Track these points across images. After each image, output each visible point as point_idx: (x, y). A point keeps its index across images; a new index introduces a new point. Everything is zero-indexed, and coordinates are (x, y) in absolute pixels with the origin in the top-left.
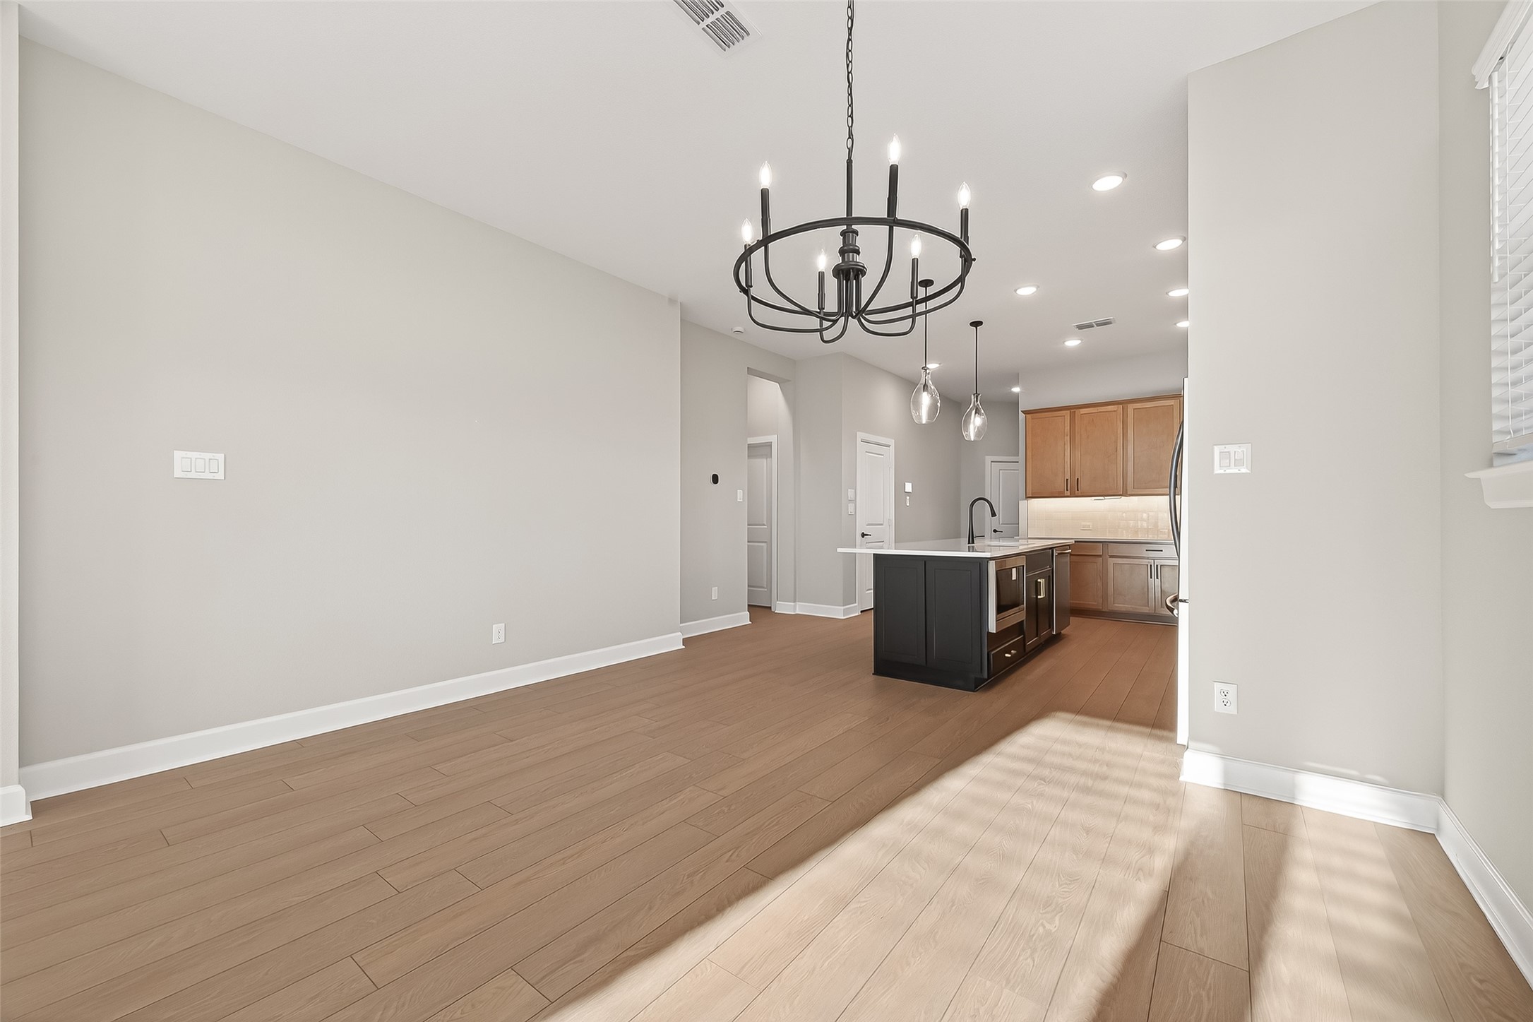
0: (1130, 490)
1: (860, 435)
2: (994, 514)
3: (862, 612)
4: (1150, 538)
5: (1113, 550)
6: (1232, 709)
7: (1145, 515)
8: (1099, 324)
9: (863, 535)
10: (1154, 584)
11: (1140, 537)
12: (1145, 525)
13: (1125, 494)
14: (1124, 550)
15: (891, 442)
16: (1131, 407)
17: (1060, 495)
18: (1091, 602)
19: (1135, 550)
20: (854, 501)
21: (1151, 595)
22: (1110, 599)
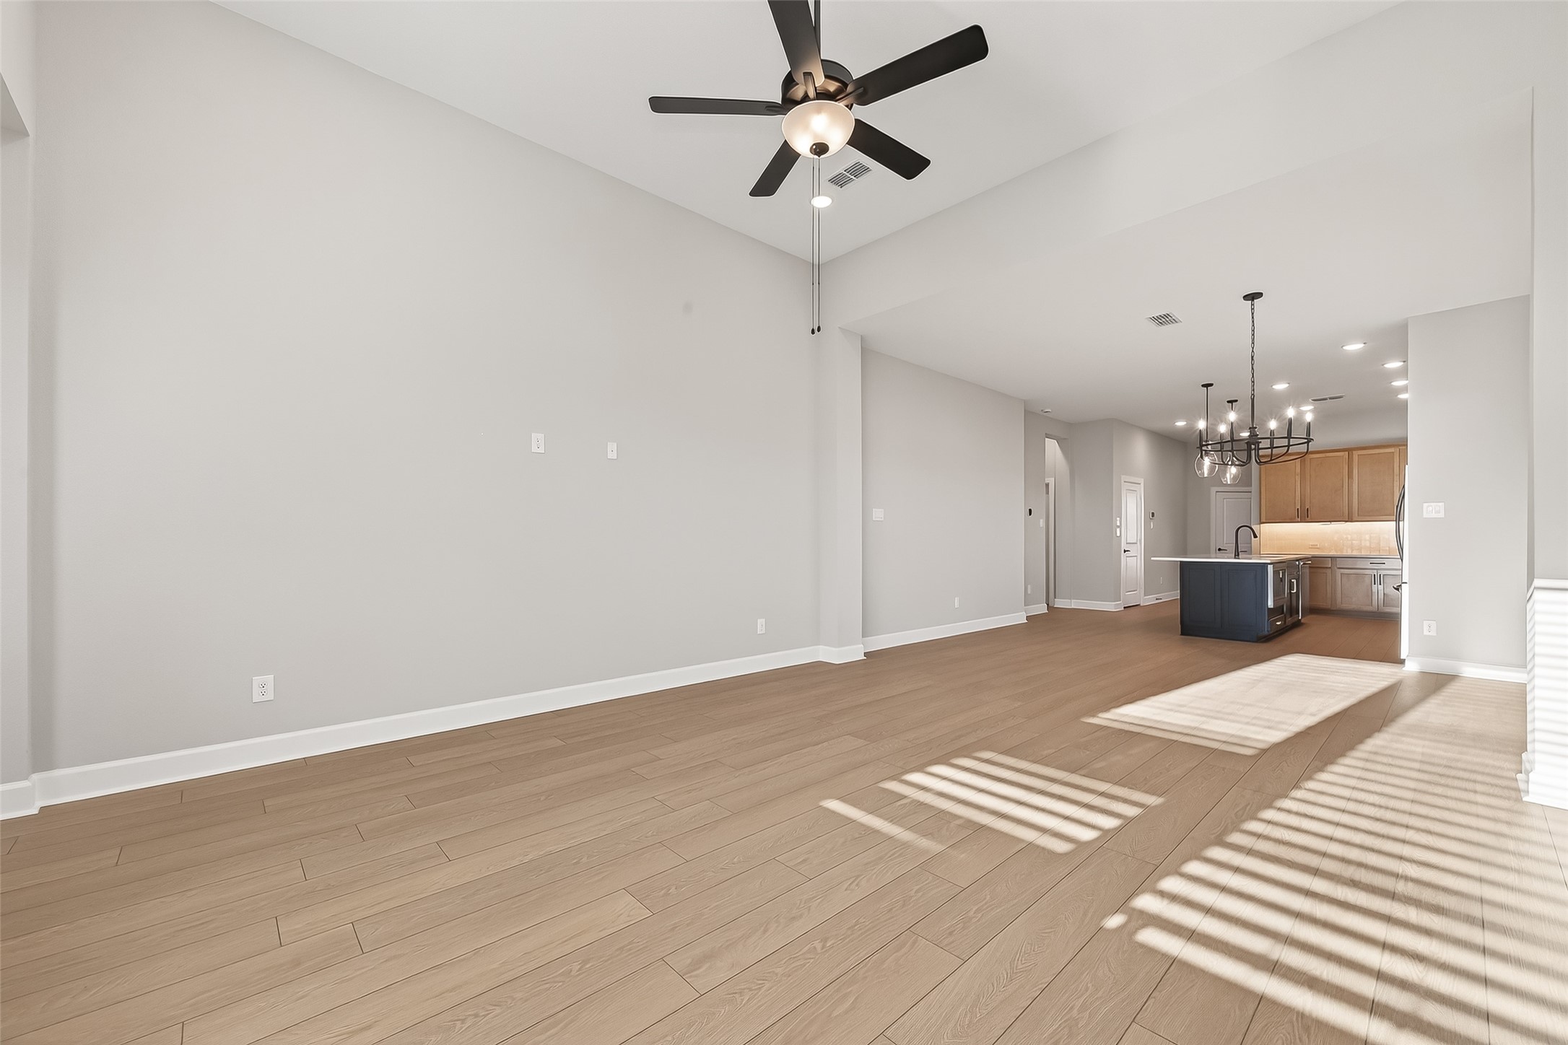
0: (1355, 516)
1: (1123, 477)
2: (1255, 536)
3: (1125, 608)
4: (1374, 554)
5: (1340, 563)
6: (1433, 633)
7: (1367, 537)
8: (1330, 398)
9: (1125, 551)
10: (1378, 589)
11: (1364, 553)
12: (1368, 545)
13: (1350, 520)
14: (1349, 563)
15: (1142, 481)
16: (1356, 454)
17: (1291, 520)
18: (1321, 604)
19: (1360, 564)
20: (1120, 527)
21: (1375, 597)
22: (1339, 600)
